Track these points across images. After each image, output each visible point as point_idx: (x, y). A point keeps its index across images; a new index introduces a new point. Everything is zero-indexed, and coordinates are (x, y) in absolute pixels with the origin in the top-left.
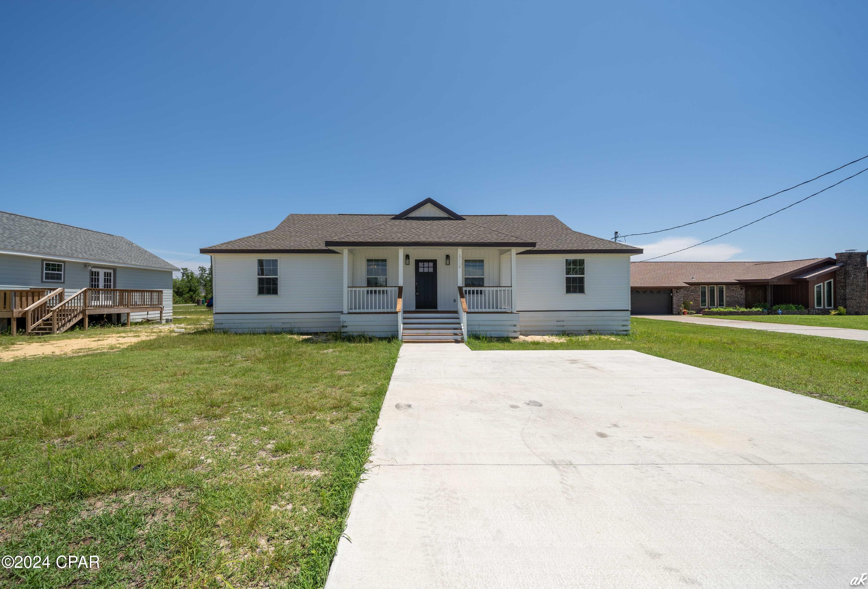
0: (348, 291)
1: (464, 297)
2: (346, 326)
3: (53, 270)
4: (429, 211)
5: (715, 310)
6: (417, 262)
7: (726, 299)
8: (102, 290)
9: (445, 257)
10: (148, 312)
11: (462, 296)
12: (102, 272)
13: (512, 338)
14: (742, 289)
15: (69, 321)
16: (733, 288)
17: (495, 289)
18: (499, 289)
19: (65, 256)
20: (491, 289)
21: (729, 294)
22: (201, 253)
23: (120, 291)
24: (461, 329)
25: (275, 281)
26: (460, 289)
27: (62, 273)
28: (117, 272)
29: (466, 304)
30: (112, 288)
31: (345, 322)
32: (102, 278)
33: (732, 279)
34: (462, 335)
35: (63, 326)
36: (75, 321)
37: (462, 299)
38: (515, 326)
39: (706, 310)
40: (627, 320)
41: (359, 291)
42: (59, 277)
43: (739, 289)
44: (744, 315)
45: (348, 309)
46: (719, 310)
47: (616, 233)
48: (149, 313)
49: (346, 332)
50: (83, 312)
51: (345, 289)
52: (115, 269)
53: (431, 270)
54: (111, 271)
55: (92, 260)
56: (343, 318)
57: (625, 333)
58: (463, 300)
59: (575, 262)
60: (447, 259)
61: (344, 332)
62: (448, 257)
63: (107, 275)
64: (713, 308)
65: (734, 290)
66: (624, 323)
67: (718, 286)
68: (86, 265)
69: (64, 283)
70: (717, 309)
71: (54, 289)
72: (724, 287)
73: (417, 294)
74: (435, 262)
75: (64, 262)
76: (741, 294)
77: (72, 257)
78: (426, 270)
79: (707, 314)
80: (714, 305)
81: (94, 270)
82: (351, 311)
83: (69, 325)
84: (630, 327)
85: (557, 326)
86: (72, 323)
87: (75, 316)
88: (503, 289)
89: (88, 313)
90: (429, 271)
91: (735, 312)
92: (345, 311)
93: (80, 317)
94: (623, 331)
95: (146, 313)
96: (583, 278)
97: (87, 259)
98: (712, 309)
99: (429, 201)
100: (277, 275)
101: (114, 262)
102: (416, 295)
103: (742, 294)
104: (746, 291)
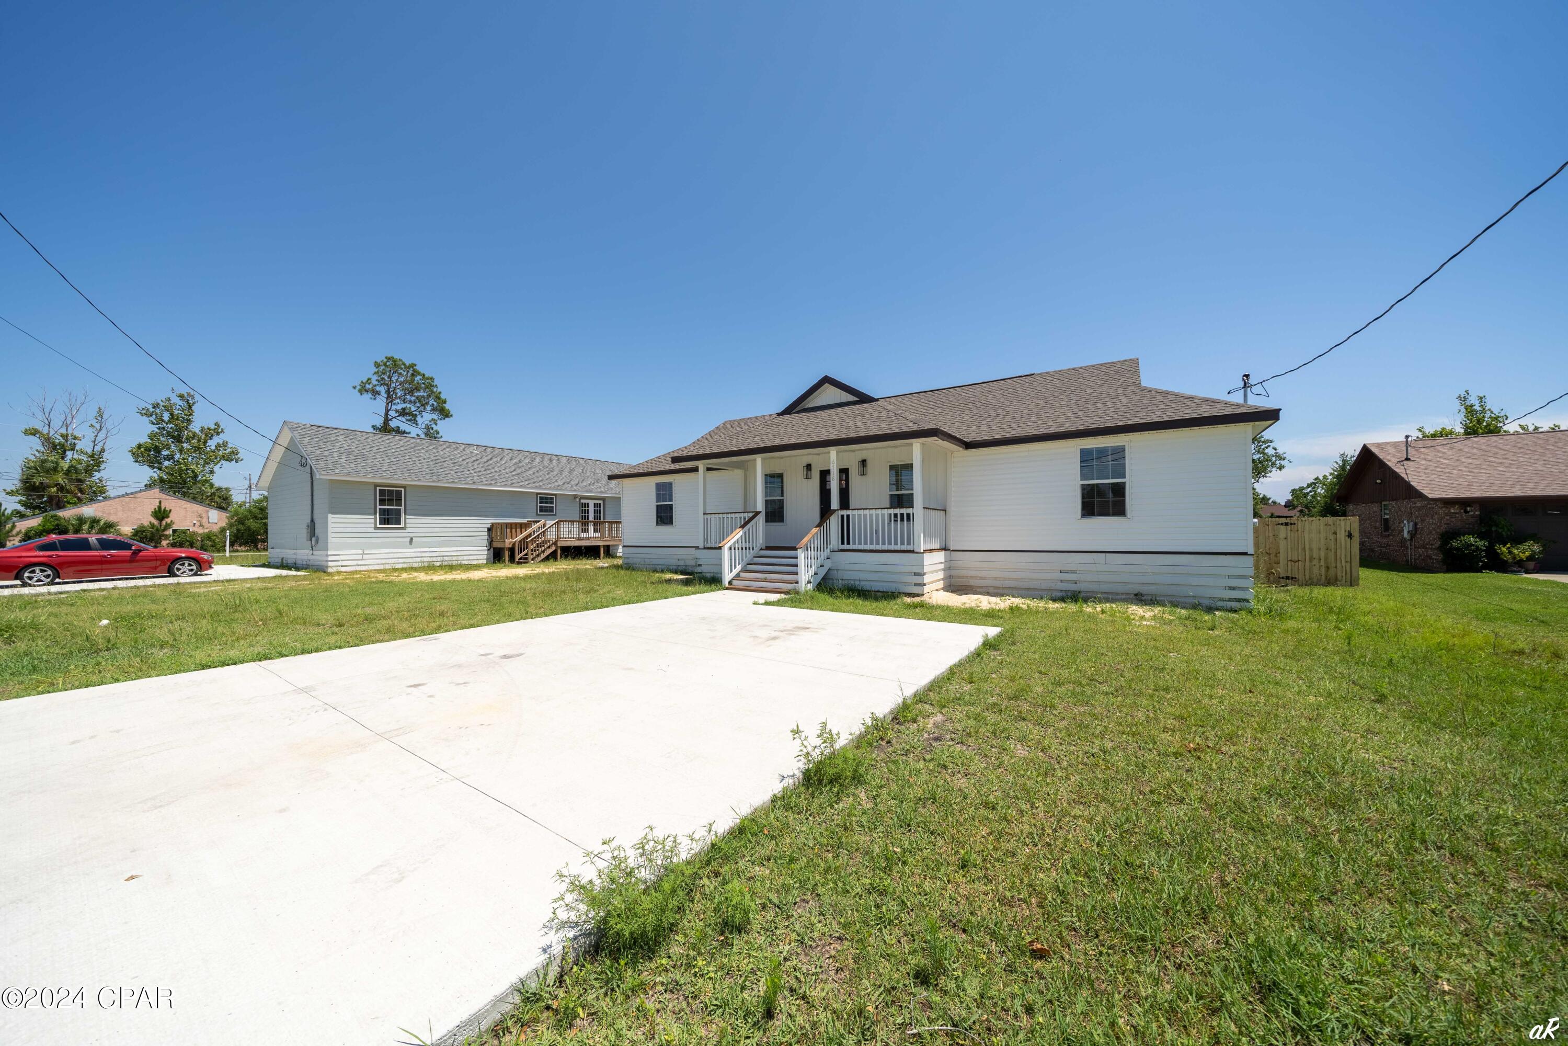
0: (704, 519)
2: (701, 565)
3: (546, 503)
4: (831, 395)
8: (591, 522)
9: (860, 464)
12: (591, 503)
15: (544, 551)
19: (553, 489)
22: (609, 479)
23: (609, 522)
26: (830, 513)
27: (554, 505)
28: (605, 504)
30: (601, 519)
32: (591, 509)
35: (538, 556)
36: (548, 552)
38: (916, 574)
42: (551, 510)
45: (705, 542)
47: (1247, 376)
50: (555, 543)
52: (604, 499)
54: (601, 502)
55: (579, 491)
57: (1235, 605)
58: (815, 530)
59: (1101, 453)
60: (862, 466)
62: (864, 461)
63: (596, 505)
66: (1234, 583)
68: (575, 497)
69: (555, 515)
71: (539, 521)
75: (555, 495)
77: (561, 490)
81: (583, 501)
83: (543, 556)
85: (1061, 581)
86: (546, 554)
87: (549, 547)
89: (559, 544)
92: (701, 546)
93: (554, 548)
94: (1231, 600)
96: (1122, 486)
97: (575, 491)
99: (826, 380)
100: (672, 501)
101: (601, 492)
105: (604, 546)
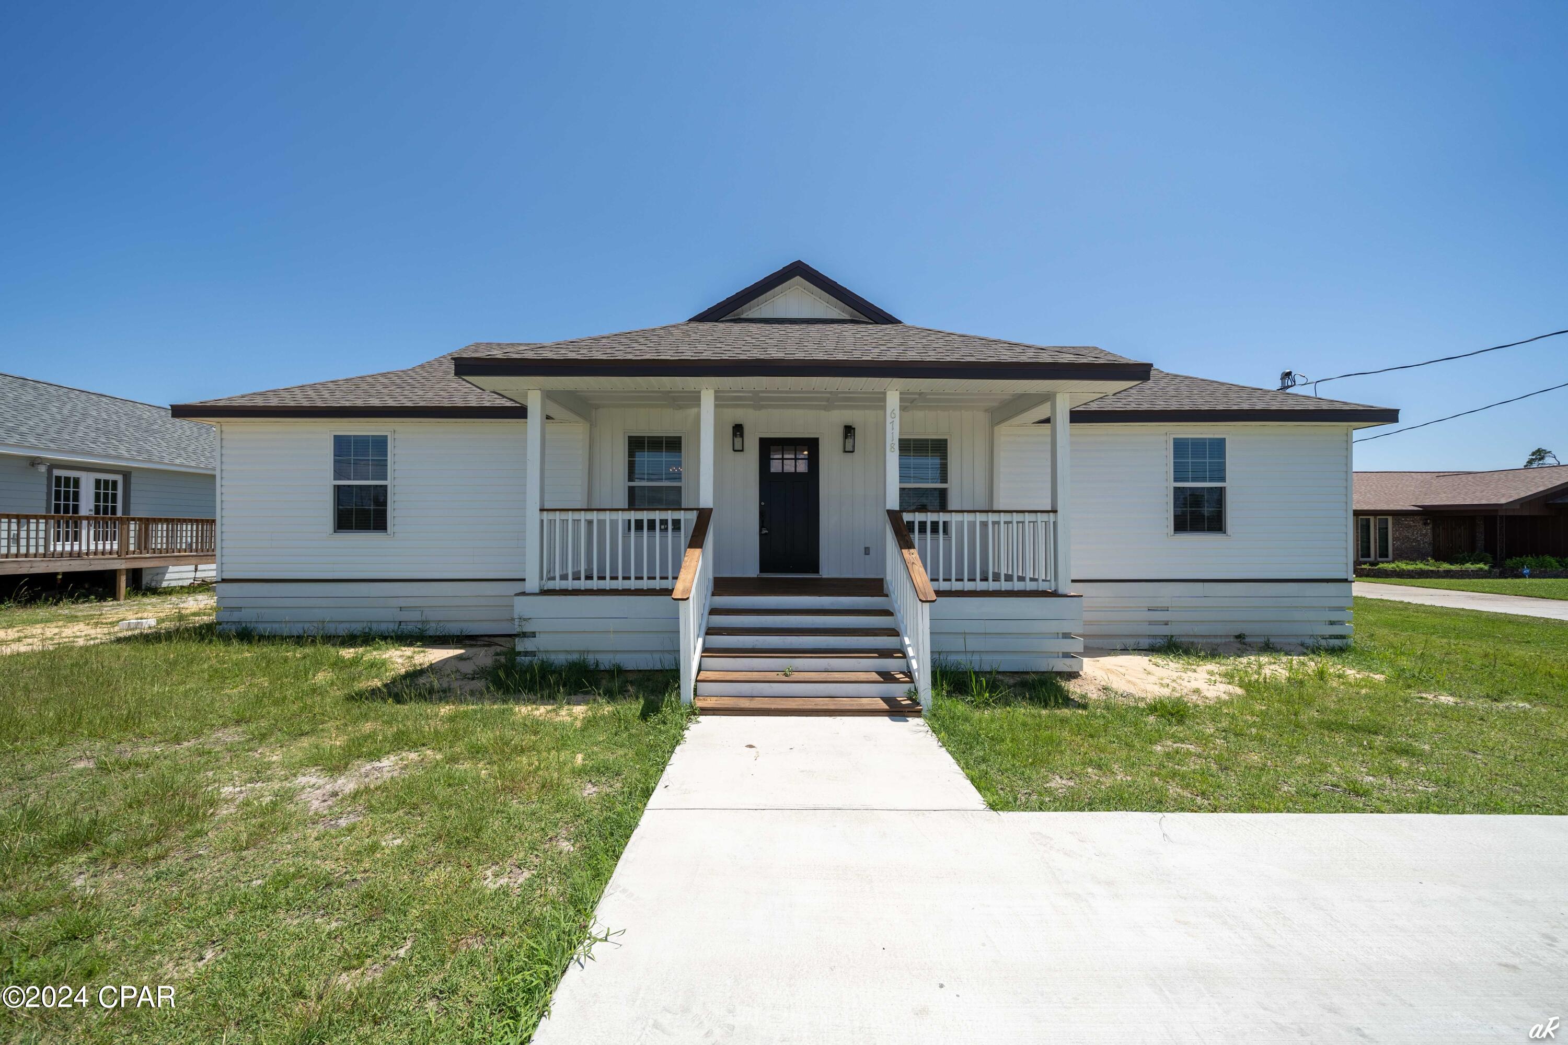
0: (542, 521)
1: (910, 546)
2: (533, 635)
4: (797, 298)
5: (1390, 566)
6: (768, 446)
7: (1393, 545)
9: (841, 431)
10: (196, 566)
11: (905, 542)
12: (85, 479)
13: (1059, 674)
14: (1426, 524)
16: (1409, 521)
17: (980, 517)
18: (992, 517)
20: (967, 517)
21: (1400, 534)
22: (174, 416)
24: (905, 656)
25: (379, 497)
26: (894, 517)
28: (133, 480)
29: (922, 569)
30: (119, 513)
31: (525, 620)
32: (87, 491)
33: (1405, 504)
34: (912, 681)
37: (905, 551)
38: (1066, 636)
39: (1363, 566)
40: (1342, 609)
41: (601, 523)
43: (1420, 524)
44: (1452, 577)
45: (541, 578)
46: (1398, 566)
48: (200, 567)
49: (533, 654)
51: (533, 515)
52: (127, 474)
53: (802, 467)
54: (115, 478)
55: (49, 450)
56: (523, 606)
57: (1337, 642)
58: (912, 555)
59: (1198, 446)
60: (846, 437)
61: (526, 653)
62: (849, 431)
63: (102, 485)
64: (1383, 562)
65: (1411, 526)
66: (1335, 616)
67: (1378, 517)
68: (35, 461)
70: (1393, 565)
72: (1390, 519)
73: (765, 531)
74: (812, 445)
76: (1424, 534)
78: (789, 467)
79: (1367, 576)
80: (1387, 556)
81: (62, 474)
82: (551, 585)
84: (1348, 628)
85: (1151, 623)
88: (1003, 517)
90: (798, 470)
91: (1432, 571)
92: (533, 584)
94: (1331, 637)
95: (192, 568)
96: (1221, 491)
97: (35, 448)
98: (1381, 566)
99: (798, 270)
100: (386, 479)
102: (761, 535)
103: (1426, 535)
104: (1433, 529)
105: (127, 570)
